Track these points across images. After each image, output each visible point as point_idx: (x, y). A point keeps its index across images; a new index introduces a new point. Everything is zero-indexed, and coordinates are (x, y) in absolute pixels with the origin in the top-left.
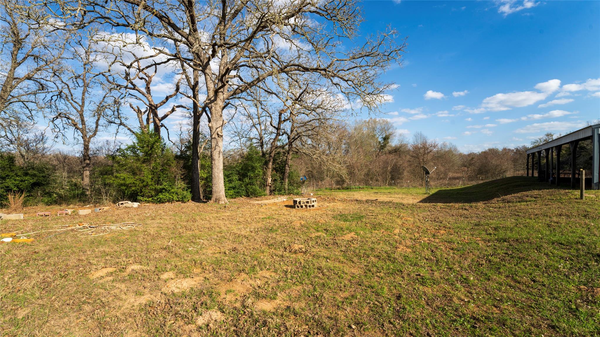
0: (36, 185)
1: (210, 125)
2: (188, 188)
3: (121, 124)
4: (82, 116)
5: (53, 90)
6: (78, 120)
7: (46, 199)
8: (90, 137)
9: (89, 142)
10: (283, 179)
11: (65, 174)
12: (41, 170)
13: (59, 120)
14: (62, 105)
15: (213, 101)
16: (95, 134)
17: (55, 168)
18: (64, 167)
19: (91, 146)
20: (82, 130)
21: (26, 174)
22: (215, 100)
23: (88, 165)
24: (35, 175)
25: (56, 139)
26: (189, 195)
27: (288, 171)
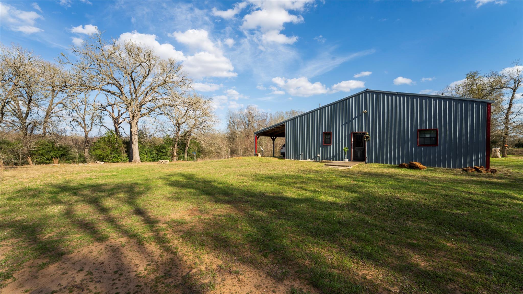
0: (63, 155)
1: (131, 130)
2: (128, 157)
3: (102, 125)
4: (84, 121)
5: (70, 107)
6: (82, 122)
7: (67, 162)
8: (88, 132)
9: (88, 134)
10: (184, 153)
11: (77, 150)
12: (65, 149)
13: (73, 122)
14: (75, 114)
15: (132, 120)
16: (90, 130)
17: (71, 147)
18: (76, 146)
19: (89, 136)
20: (84, 128)
21: (59, 150)
22: (133, 120)
23: (87, 146)
24: (62, 151)
25: (72, 132)
26: (128, 160)
27: (187, 149)
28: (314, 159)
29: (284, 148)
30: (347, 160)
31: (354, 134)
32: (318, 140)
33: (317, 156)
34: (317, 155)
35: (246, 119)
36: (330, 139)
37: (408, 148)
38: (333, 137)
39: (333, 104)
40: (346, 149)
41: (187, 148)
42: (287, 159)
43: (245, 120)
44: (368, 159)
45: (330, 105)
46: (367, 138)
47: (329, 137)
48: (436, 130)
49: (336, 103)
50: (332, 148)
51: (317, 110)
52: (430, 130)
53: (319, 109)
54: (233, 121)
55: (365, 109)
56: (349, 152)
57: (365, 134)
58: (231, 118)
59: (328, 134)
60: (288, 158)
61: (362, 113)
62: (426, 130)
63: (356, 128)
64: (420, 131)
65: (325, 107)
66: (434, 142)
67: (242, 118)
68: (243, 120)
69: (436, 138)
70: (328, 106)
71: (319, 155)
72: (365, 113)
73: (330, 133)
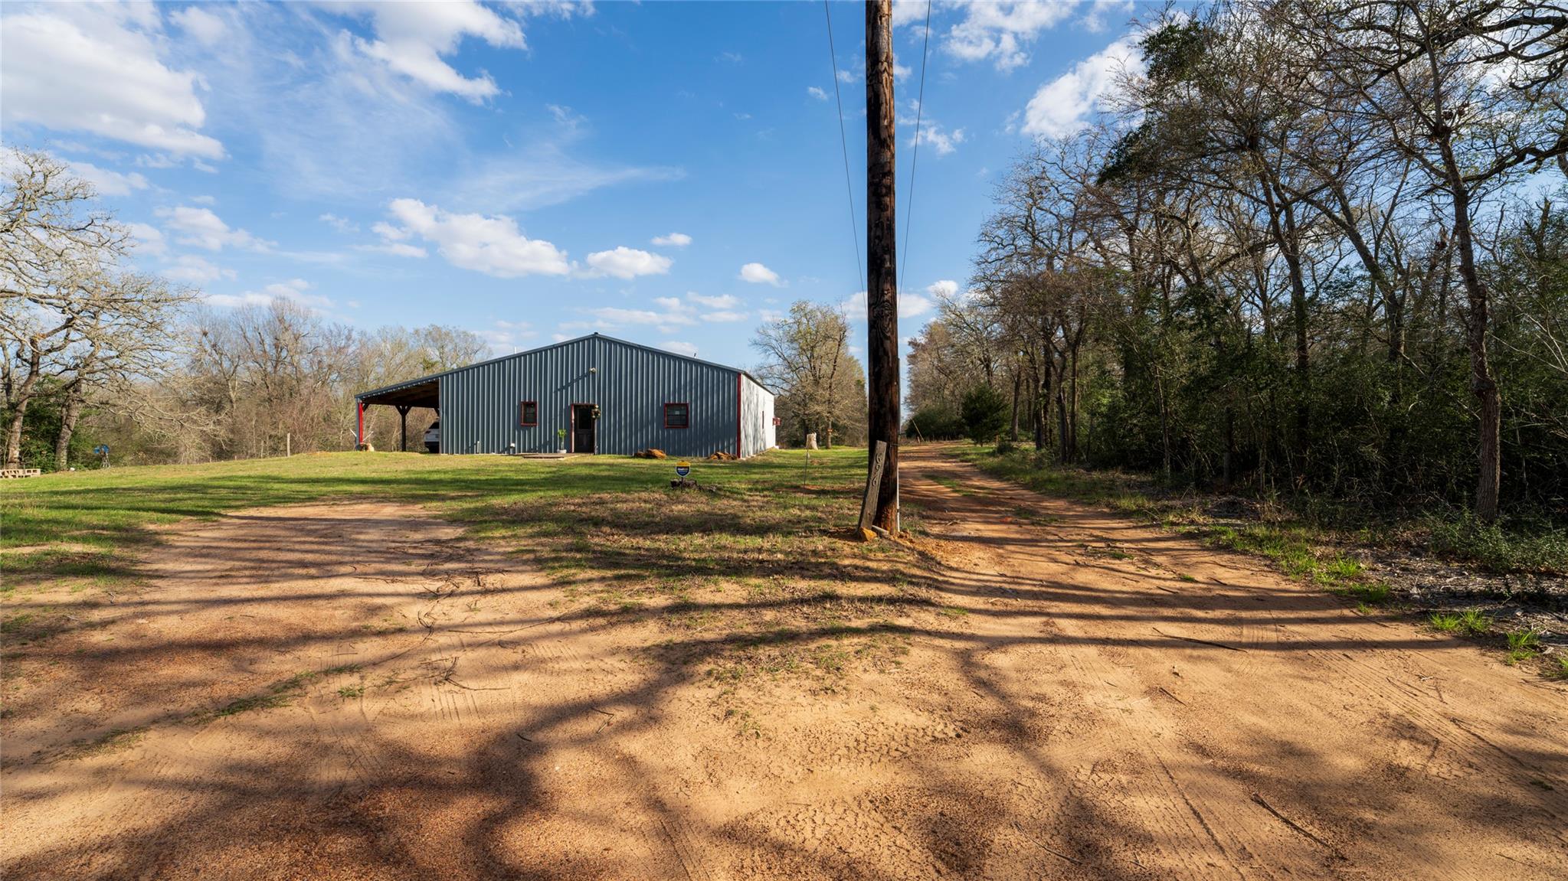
10: (53, 450)
27: (68, 437)
28: (503, 452)
29: (434, 432)
30: (565, 451)
31: (577, 407)
32: (511, 417)
33: (509, 447)
34: (509, 443)
35: (269, 341)
36: (535, 414)
37: (653, 431)
38: (540, 411)
39: (540, 351)
40: (562, 432)
41: (66, 434)
42: (445, 455)
43: (262, 342)
44: (599, 449)
45: (535, 352)
46: (596, 414)
47: (532, 410)
48: (686, 405)
49: (545, 350)
50: (537, 432)
51: (509, 358)
52: (680, 405)
53: (514, 357)
54: (214, 346)
55: (594, 366)
56: (568, 438)
57: (593, 407)
58: (205, 334)
59: (530, 405)
60: (447, 452)
61: (589, 372)
62: (674, 404)
63: (579, 395)
64: (668, 405)
65: (524, 355)
66: (684, 422)
67: (248, 334)
68: (255, 344)
69: (687, 416)
70: (530, 353)
71: (513, 445)
72: (593, 373)
73: (534, 404)
